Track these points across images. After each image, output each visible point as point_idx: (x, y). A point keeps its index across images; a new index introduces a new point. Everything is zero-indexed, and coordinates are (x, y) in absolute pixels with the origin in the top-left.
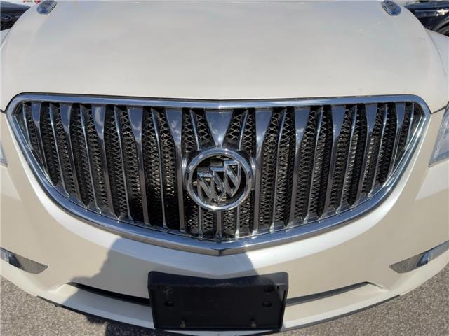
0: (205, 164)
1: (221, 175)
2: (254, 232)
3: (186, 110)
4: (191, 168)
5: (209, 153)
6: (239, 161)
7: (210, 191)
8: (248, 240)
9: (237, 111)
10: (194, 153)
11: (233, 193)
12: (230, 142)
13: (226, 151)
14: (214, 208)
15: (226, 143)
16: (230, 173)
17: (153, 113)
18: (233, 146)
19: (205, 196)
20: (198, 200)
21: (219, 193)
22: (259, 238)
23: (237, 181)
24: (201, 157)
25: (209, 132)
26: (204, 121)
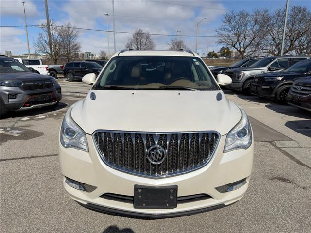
0: (152, 150)
1: (157, 153)
2: (167, 172)
3: (147, 135)
4: (148, 152)
5: (154, 147)
6: (162, 149)
7: (154, 158)
8: (165, 174)
9: (161, 135)
10: (149, 147)
11: (160, 158)
12: (159, 143)
13: (159, 146)
14: (155, 163)
15: (158, 144)
16: (159, 152)
17: (138, 135)
18: (160, 145)
19: (152, 159)
20: (150, 160)
21: (156, 158)
22: (169, 174)
23: (161, 154)
24: (151, 148)
25: (153, 140)
26: (152, 137)
